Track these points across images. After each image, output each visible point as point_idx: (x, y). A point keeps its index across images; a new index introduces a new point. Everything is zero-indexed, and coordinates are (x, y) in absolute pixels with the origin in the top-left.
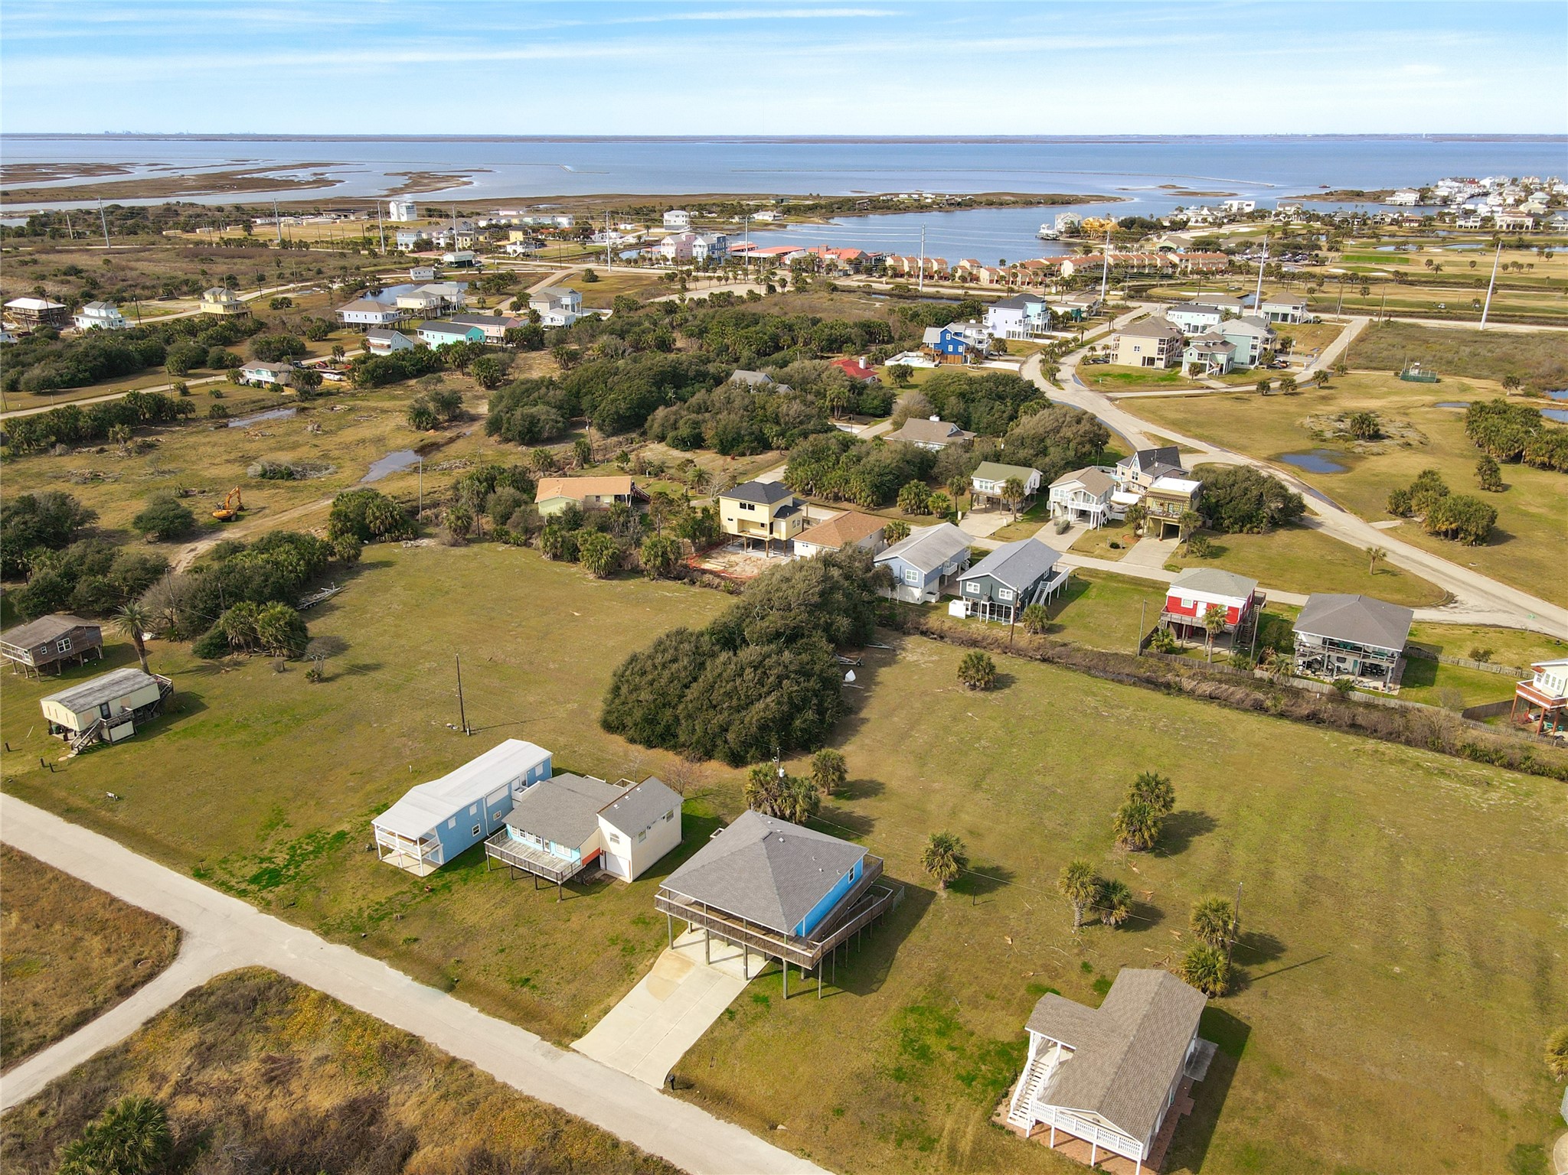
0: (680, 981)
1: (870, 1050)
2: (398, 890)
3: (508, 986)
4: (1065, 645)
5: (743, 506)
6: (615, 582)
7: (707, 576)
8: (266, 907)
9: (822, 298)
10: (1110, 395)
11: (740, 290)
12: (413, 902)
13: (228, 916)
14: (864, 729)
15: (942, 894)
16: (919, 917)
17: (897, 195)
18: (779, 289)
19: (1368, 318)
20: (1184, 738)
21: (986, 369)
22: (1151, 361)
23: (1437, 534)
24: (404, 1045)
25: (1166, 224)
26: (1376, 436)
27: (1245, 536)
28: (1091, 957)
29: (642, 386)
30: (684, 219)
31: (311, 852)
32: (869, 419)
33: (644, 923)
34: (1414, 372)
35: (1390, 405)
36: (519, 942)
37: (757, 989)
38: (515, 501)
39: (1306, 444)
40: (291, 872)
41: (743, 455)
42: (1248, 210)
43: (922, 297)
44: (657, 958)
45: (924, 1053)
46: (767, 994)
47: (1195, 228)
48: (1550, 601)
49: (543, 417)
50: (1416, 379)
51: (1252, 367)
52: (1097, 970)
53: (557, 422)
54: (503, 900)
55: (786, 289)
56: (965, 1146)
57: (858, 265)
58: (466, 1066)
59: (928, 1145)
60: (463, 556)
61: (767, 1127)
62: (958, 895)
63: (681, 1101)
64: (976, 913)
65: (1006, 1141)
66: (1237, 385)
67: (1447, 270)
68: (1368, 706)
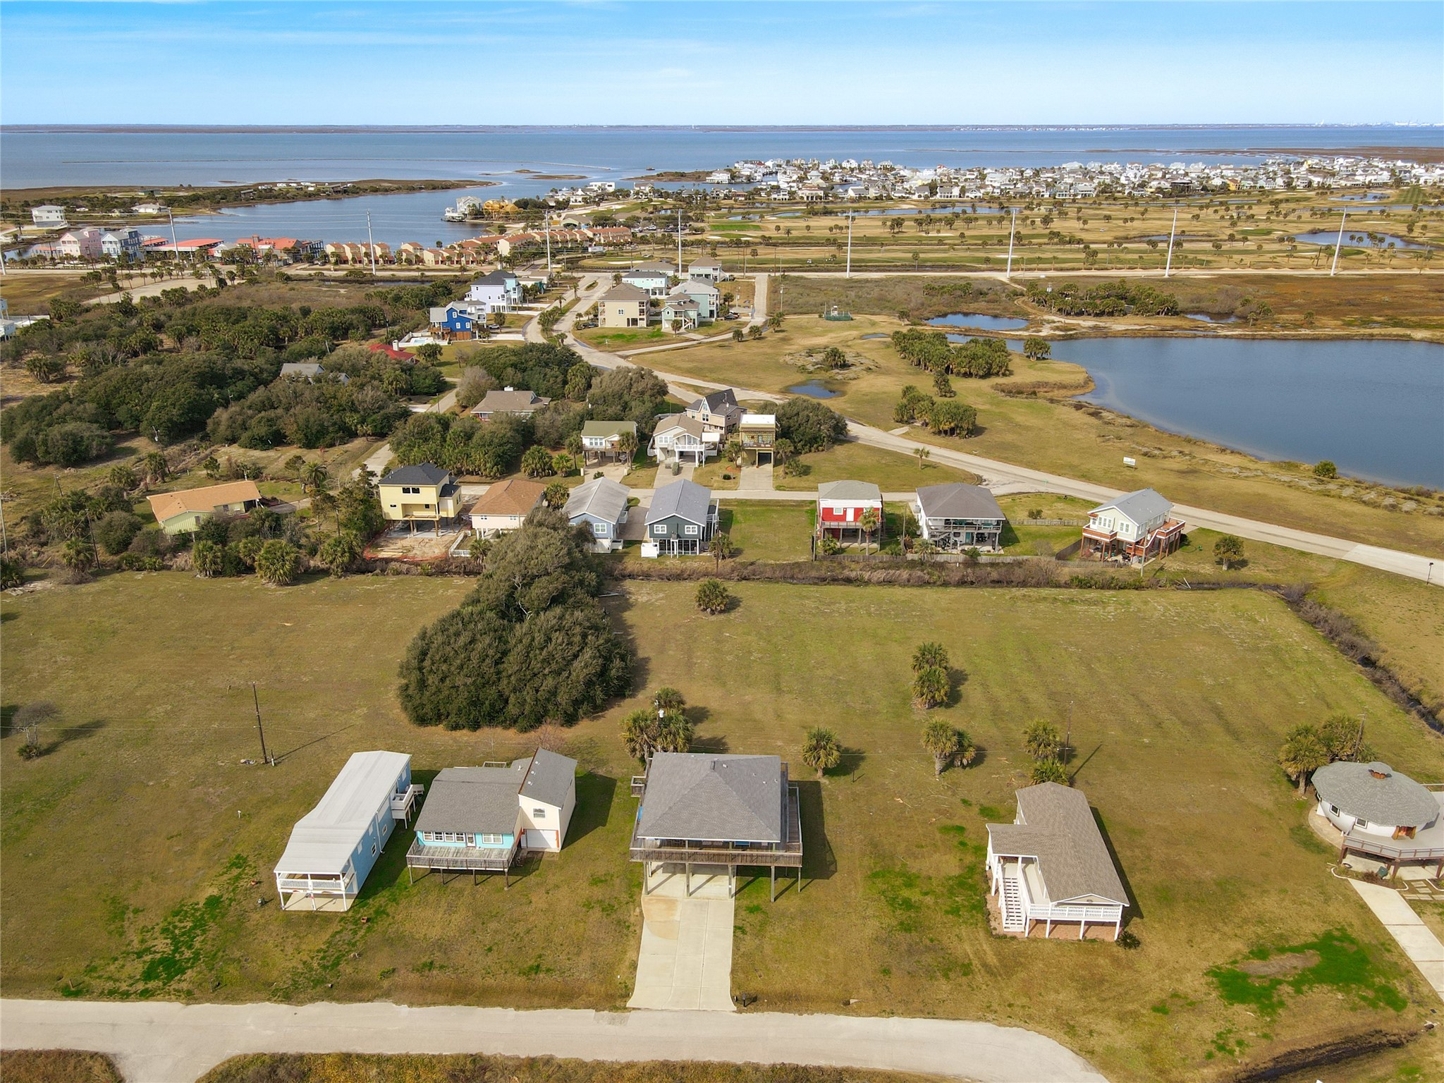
0: (677, 918)
1: (869, 917)
2: (330, 932)
3: (523, 978)
4: (752, 564)
5: (406, 491)
6: (303, 587)
7: (393, 563)
8: (190, 997)
9: (283, 288)
10: (618, 353)
11: (191, 285)
12: (357, 937)
13: (151, 1022)
14: (651, 666)
15: (825, 781)
16: (820, 803)
17: (275, 184)
18: (229, 283)
19: (767, 274)
20: (896, 616)
21: (495, 342)
22: (635, 321)
23: (940, 432)
24: (469, 1066)
25: (553, 204)
26: (845, 366)
27: (815, 454)
28: (963, 793)
29: (186, 390)
30: (59, 214)
31: (194, 928)
32: (426, 398)
33: (601, 881)
34: (835, 313)
35: (833, 340)
36: (499, 937)
37: (745, 903)
38: (131, 524)
39: (801, 378)
40: (188, 954)
41: (332, 445)
42: (611, 190)
43: (379, 281)
44: (640, 906)
45: (908, 904)
46: (755, 903)
47: (576, 206)
48: (1039, 470)
49: (86, 434)
50: (835, 319)
51: (713, 320)
52: (974, 802)
53: (104, 437)
54: (450, 906)
55: (236, 282)
56: (992, 959)
57: (297, 254)
58: (548, 1061)
59: (967, 970)
60: (101, 592)
61: (843, 1005)
62: (836, 778)
63: (760, 1014)
64: (859, 788)
65: (1014, 945)
66: (711, 336)
67: (794, 233)
68: (992, 565)
